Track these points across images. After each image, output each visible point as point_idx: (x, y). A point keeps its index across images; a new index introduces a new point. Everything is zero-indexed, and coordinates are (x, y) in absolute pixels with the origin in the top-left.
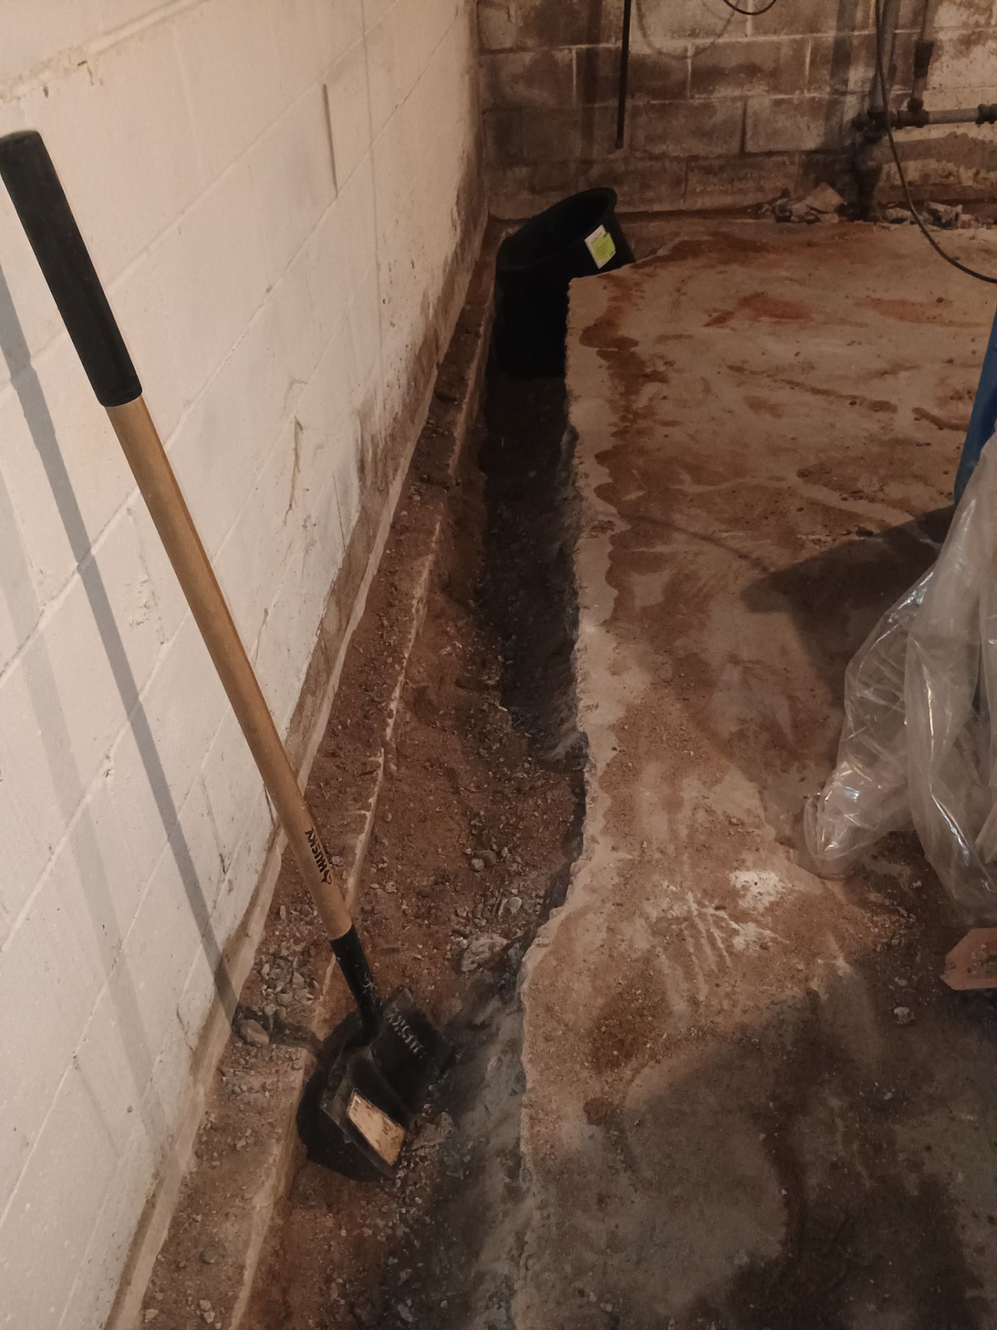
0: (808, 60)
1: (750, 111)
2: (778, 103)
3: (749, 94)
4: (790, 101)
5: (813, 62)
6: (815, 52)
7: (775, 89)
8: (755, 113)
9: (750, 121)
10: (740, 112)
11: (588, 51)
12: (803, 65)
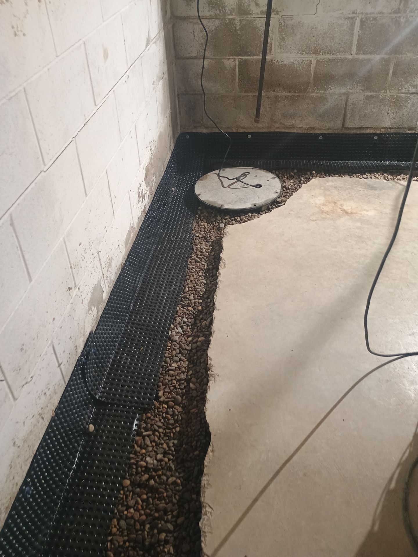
0: (391, 72)
1: (350, 102)
2: (368, 98)
3: (351, 91)
4: (377, 97)
5: (394, 73)
6: (397, 65)
7: (368, 89)
8: (354, 104)
9: (349, 108)
10: (344, 102)
11: (246, 60)
12: (388, 75)
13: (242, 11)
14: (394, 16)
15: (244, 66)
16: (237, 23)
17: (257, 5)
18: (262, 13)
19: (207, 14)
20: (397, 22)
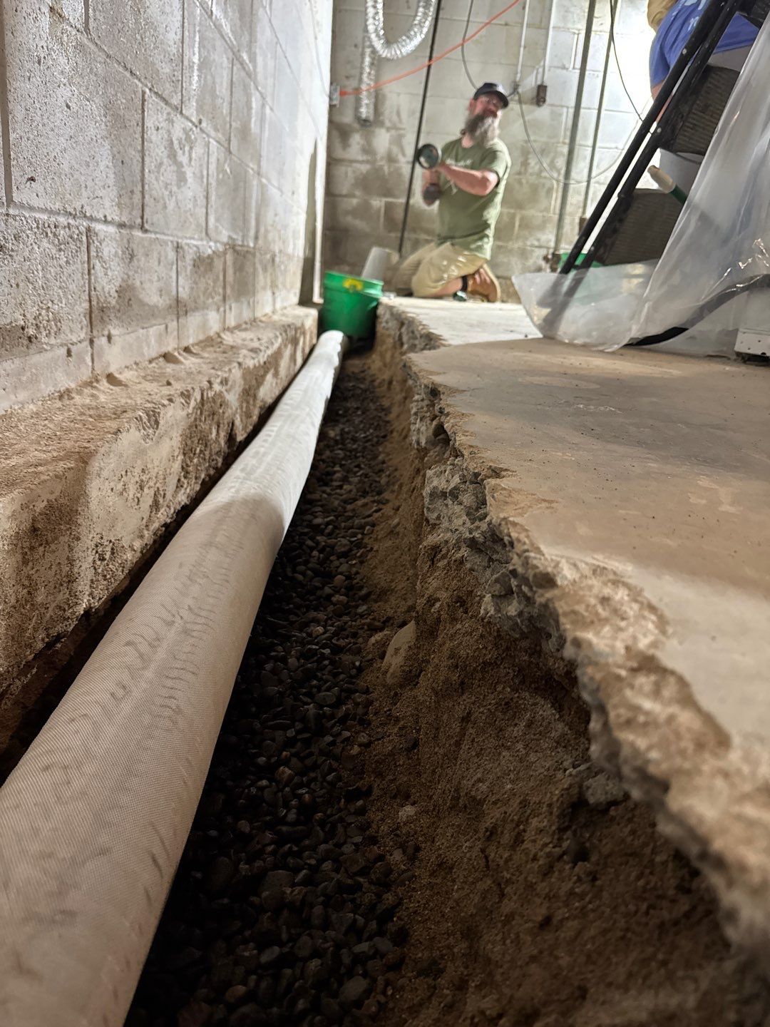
0: (517, 224)
4: (506, 247)
5: (520, 226)
6: (522, 219)
11: (391, 203)
12: (514, 227)
13: (391, 159)
14: (517, 177)
15: (389, 207)
16: (386, 168)
17: (404, 155)
18: (408, 162)
19: (360, 158)
20: (520, 183)
